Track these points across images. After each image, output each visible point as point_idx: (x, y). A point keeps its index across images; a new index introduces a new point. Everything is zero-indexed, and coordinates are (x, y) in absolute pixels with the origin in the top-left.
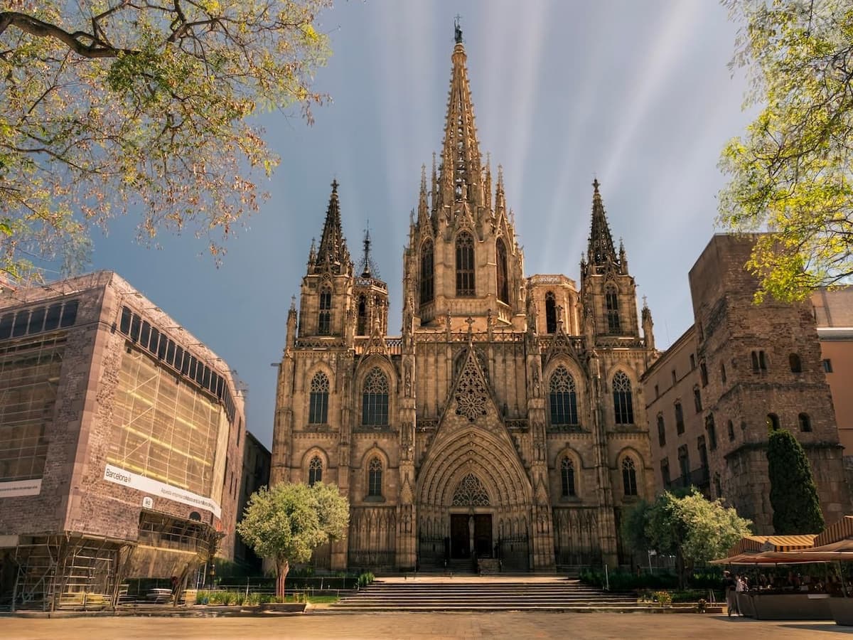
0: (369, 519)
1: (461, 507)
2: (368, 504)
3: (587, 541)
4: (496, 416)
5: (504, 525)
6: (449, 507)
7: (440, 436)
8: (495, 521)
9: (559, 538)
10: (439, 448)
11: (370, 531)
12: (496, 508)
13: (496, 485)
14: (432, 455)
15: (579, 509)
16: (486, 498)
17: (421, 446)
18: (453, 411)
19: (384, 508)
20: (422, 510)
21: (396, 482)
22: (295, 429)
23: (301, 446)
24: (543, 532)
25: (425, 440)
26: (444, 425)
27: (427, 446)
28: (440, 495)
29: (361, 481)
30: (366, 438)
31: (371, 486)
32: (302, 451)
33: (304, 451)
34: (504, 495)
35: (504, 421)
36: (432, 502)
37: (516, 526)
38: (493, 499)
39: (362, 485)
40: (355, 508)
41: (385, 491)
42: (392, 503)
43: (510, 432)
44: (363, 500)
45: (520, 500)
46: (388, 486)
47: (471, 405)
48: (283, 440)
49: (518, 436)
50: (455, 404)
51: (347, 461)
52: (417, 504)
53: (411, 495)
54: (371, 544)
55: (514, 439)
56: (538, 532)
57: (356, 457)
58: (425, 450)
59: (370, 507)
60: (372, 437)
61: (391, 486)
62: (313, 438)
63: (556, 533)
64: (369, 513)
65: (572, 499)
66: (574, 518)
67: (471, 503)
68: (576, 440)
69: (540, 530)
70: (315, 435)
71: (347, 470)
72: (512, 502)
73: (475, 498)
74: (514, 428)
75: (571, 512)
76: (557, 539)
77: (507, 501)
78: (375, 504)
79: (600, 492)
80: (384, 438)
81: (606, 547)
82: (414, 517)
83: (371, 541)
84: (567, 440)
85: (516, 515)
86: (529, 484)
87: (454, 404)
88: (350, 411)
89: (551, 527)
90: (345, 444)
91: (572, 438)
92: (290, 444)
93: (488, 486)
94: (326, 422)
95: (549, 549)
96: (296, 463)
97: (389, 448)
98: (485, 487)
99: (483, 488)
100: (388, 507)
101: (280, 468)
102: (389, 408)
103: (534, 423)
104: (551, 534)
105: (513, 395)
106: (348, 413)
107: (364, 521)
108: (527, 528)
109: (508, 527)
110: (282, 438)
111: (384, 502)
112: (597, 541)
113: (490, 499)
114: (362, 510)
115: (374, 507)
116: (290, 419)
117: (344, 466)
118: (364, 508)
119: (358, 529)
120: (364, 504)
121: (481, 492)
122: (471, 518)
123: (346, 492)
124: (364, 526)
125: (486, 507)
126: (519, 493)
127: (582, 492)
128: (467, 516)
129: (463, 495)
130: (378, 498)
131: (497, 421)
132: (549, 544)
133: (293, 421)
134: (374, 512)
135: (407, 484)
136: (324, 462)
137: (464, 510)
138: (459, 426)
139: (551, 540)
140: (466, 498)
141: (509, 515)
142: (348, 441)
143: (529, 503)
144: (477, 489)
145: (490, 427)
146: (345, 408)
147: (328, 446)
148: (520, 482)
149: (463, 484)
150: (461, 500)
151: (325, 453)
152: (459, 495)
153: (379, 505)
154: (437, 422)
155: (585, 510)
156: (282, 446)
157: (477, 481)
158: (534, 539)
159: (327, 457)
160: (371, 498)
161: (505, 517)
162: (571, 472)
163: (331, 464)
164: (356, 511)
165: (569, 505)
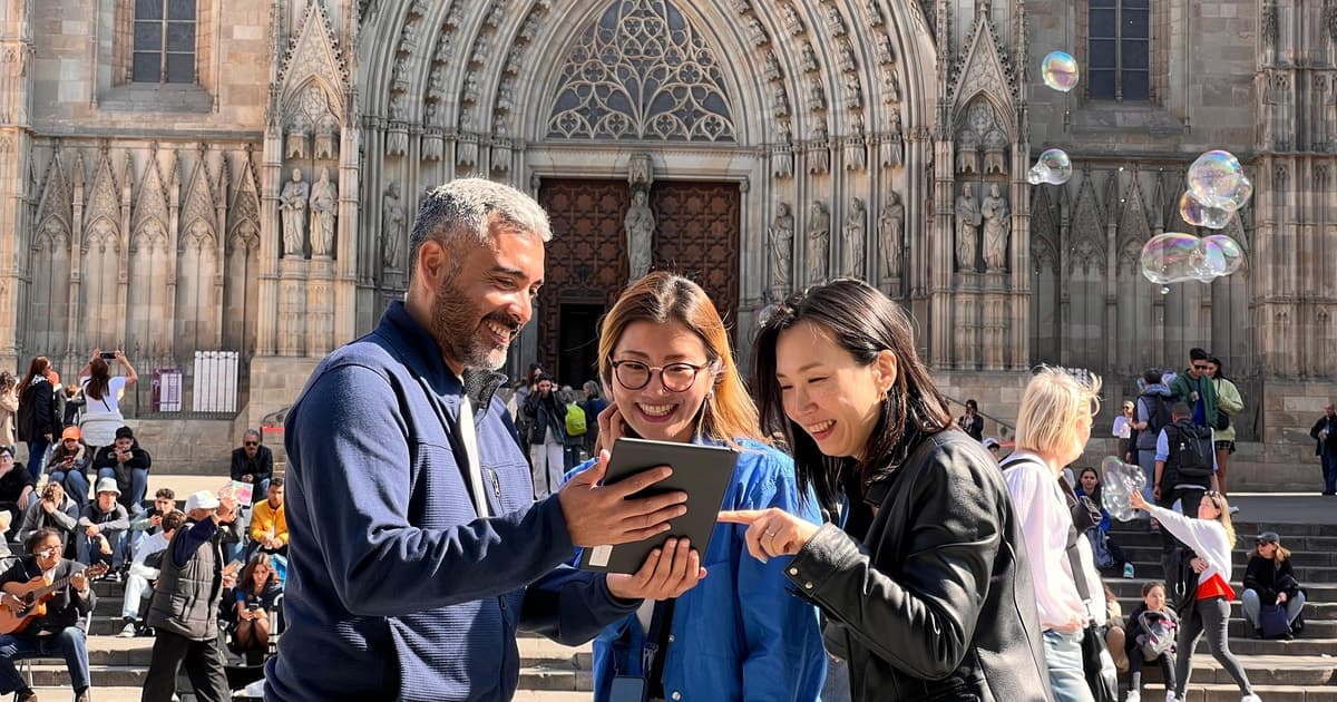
0: (127, 192)
1: (594, 148)
2: (126, 120)
3: (1193, 315)
5: (799, 234)
6: (530, 147)
8: (754, 214)
9: (1058, 302)
11: (133, 250)
12: (765, 153)
13: (766, 44)
16: (717, 105)
20: (394, 157)
21: (264, 16)
24: (981, 264)
28: (487, 82)
29: (89, 8)
31: (143, 34)
34: (802, 92)
36: (447, 115)
37: (854, 240)
38: (752, 112)
39: (97, 28)
40: (58, 140)
41: (213, 60)
42: (248, 116)
44: (100, 98)
45: (881, 116)
46: (225, 32)
52: (367, 125)
53: (336, 81)
54: (140, 313)
56: (956, 267)
59: (136, 135)
61: (239, 33)
63: (1047, 273)
66: (1136, 206)
67: (641, 129)
69: (968, 256)
72: (844, 125)
73: (664, 101)
76: (1047, 300)
77: (814, 122)
78: (160, 122)
79: (1279, 83)
81: (1289, 346)
82: (349, 182)
83: (139, 294)
85: (860, 187)
86: (925, 39)
89: (1021, 243)
93: (731, 49)
95: (1008, 348)
98: (715, 53)
99: (705, 59)
100: (228, 138)
104: (1021, 277)
107: (105, 202)
108: (904, 249)
109: (815, 249)
111: (208, 111)
112: (1243, 318)
113: (736, 111)
114: (93, 150)
115: (156, 138)
118: (105, 140)
119: (75, 235)
120: (99, 119)
121: (689, 73)
122: (640, 196)
124: (102, 227)
125: (716, 151)
126: (877, 82)
127: (1187, 81)
128: (618, 188)
129: (602, 89)
130: (174, 91)
132: (1008, 327)
134: (154, 158)
135: (319, 24)
137: (607, 161)
139: (1020, 308)
140: (617, 100)
141: (823, 189)
143: (921, 132)
144: (673, 58)
148: (880, 25)
149: (606, 37)
150: (593, 113)
152: (585, 89)
153: (181, 125)
157: (677, 25)
158: (936, 302)
160: (143, 93)
161: (802, 194)
164: (67, 153)
165: (1119, 146)
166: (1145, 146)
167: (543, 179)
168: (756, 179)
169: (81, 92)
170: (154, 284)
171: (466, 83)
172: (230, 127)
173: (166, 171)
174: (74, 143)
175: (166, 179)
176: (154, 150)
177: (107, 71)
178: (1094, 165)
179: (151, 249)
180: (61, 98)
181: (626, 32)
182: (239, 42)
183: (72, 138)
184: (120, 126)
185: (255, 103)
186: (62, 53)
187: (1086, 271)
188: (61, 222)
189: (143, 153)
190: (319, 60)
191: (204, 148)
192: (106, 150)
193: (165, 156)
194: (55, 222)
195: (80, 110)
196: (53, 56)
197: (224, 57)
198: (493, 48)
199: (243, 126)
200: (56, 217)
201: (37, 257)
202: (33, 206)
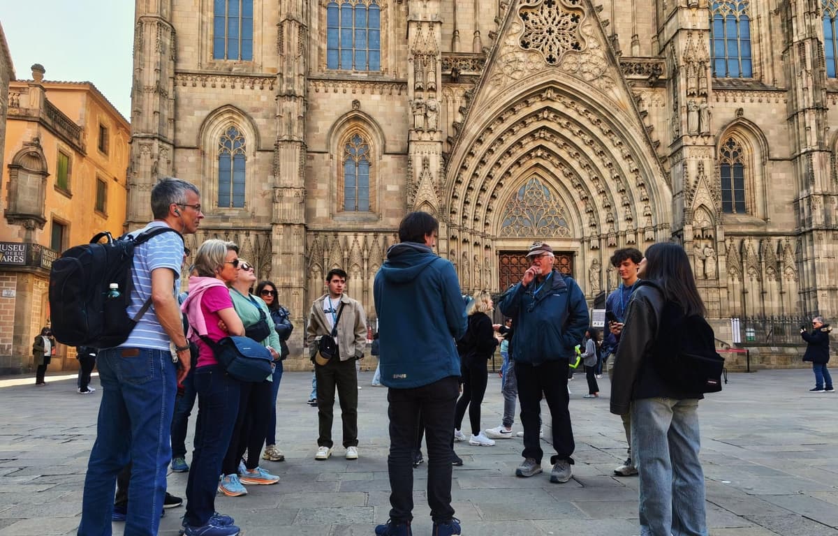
0: (346, 253)
2: (343, 224)
4: (601, 53)
7: (489, 91)
10: (487, 115)
14: (474, 129)
15: (762, 236)
16: (563, 223)
17: (451, 109)
18: (514, 41)
19: (376, 233)
21: (401, 182)
22: (182, 67)
23: (197, 102)
25: (458, 99)
26: (497, 70)
27: (461, 111)
28: (482, 212)
29: (328, 179)
30: (335, 91)
31: (348, 191)
32: (201, 114)
33: (206, 113)
35: (618, 63)
36: (470, 223)
39: (331, 187)
40: (317, 232)
43: (628, 86)
44: (332, 215)
46: (383, 188)
47: (550, 32)
48: (153, 84)
49: (646, 94)
50: (517, 27)
51: (298, 134)
55: (637, 100)
57: (317, 129)
58: (459, 118)
59: (348, 230)
60: (349, 90)
61: (390, 188)
62: (224, 87)
64: (346, 243)
65: (742, 218)
67: (536, 232)
68: (756, 104)
70: (228, 83)
71: (297, 151)
74: (638, 76)
75: (747, 242)
78: (358, 225)
80: (372, 93)
84: (739, 105)
87: (515, 28)
88: (301, 26)
90: (291, 95)
91: (747, 100)
92: (171, 95)
94: (250, 57)
96: (185, 138)
97: (384, 114)
99: (558, 206)
100: (386, 231)
101: (148, 141)
102: (383, 36)
103: (688, 61)
105: (628, 19)
106: (295, 30)
110: (150, 78)
111: (377, 220)
114: (331, 237)
115: (357, 231)
116: (168, 42)
117: (291, 141)
118: (336, 232)
120: (333, 225)
121: (553, 211)
123: (298, 194)
125: (565, 240)
127: (765, 205)
131: (603, 65)
133: (175, 50)
134: (356, 241)
136: (250, 141)
138: (527, 73)
140: (527, 222)
142: (299, 91)
144: (547, 205)
145: (588, 77)
146: (290, 19)
147: (255, 104)
149: (521, 198)
150: (518, 226)
151: (250, 119)
153: (366, 226)
154: (483, 61)
155: (774, 240)
156: (151, 95)
159: (255, 129)
162: (740, 168)
163: (262, 141)
164: (321, 237)
166: (753, 230)
167: (500, 251)
168: (580, 250)
169: (326, 212)
170: (357, 291)
171: (475, 212)
172: (387, 227)
173: (361, 245)
174: (323, 233)
175: (361, 248)
176: (356, 236)
177: (335, 206)
178: (735, 238)
179: (356, 278)
180: (317, 215)
181: (528, 196)
182: (389, 192)
183: (322, 231)
184: (341, 227)
185: (397, 216)
186: (318, 197)
187: (733, 280)
188: (318, 266)
189: (351, 238)
190: (428, 194)
191: (376, 236)
192: (336, 236)
193: (361, 238)
194: (316, 266)
195: (326, 220)
196: (314, 198)
197: (383, 198)
198: (484, 199)
199: (392, 226)
200: (317, 264)
201: (309, 281)
202: (307, 259)
